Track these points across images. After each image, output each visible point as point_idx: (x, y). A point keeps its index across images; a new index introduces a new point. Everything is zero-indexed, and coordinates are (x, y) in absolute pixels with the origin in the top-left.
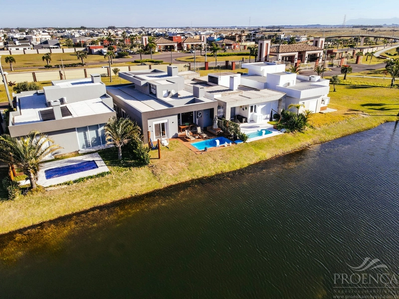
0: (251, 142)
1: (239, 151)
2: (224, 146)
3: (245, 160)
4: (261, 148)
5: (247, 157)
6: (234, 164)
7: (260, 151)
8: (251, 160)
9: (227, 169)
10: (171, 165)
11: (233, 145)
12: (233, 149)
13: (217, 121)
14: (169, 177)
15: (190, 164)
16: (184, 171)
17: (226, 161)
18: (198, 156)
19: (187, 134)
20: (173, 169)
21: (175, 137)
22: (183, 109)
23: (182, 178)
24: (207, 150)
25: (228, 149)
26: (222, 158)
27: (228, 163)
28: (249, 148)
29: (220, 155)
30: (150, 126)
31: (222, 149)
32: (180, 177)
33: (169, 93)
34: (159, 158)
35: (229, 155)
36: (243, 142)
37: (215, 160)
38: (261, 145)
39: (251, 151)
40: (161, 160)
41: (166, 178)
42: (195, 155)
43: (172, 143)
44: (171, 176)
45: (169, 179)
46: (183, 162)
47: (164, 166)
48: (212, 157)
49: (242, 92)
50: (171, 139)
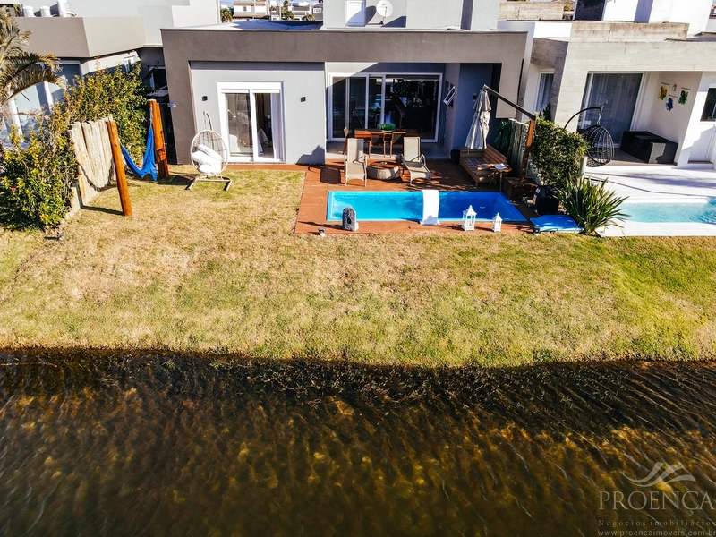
0: (627, 241)
1: (522, 267)
2: (460, 228)
3: (529, 324)
4: (674, 285)
5: (547, 312)
6: (442, 330)
7: (666, 297)
8: (569, 335)
9: (382, 348)
10: (122, 252)
11: (512, 232)
12: (495, 249)
13: (487, 116)
14: (55, 305)
15: (211, 266)
16: (151, 291)
17: (410, 301)
18: (287, 242)
19: (353, 157)
20: (110, 269)
21: (312, 162)
22: (345, 45)
23: (107, 327)
24: (356, 227)
25: (462, 246)
26: (395, 278)
27: (412, 314)
28: (595, 267)
29: (400, 263)
30: (205, 98)
31: (435, 240)
32: (102, 321)
33: (370, 12)
34: (123, 213)
35: (443, 275)
36: (577, 230)
37: (350, 281)
38: (689, 265)
39: (599, 282)
40: (122, 222)
41: (38, 303)
42: (281, 234)
43: (271, 176)
44: (69, 298)
45: (45, 314)
46: (190, 250)
47: (92, 249)
48: (349, 263)
49: (682, 28)
50: (290, 167)
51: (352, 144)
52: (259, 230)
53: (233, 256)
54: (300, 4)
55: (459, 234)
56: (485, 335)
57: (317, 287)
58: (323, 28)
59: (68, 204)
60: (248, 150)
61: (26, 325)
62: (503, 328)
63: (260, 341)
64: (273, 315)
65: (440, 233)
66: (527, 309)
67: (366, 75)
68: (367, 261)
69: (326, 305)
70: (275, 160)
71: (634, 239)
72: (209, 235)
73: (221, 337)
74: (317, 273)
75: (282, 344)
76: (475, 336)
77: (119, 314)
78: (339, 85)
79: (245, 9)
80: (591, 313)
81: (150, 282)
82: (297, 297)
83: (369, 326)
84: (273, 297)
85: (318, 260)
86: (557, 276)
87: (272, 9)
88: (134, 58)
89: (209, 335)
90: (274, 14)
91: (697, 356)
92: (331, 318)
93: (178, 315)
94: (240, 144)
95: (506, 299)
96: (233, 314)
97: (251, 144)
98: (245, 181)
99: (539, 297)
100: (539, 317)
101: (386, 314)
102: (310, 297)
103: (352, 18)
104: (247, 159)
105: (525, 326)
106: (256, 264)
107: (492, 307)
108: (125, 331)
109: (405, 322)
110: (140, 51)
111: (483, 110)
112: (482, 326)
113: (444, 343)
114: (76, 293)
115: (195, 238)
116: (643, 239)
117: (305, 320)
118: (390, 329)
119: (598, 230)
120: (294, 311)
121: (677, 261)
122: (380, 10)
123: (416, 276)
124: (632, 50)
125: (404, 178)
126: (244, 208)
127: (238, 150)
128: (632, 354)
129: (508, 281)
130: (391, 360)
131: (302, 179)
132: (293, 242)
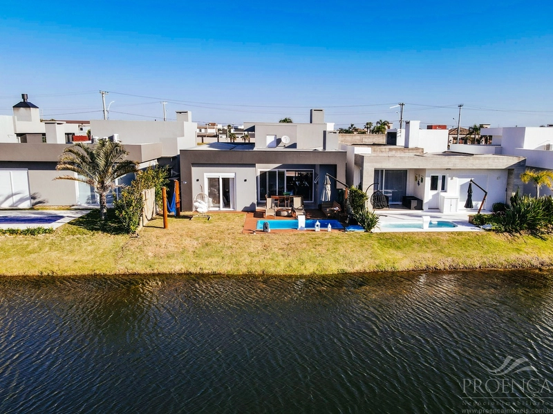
3: (337, 261)
4: (397, 248)
5: (344, 256)
6: (302, 263)
7: (393, 251)
9: (278, 270)
10: (168, 240)
11: (336, 232)
12: (327, 237)
13: (329, 187)
14: (142, 258)
15: (207, 245)
16: (182, 253)
17: (290, 254)
18: (238, 236)
19: (270, 207)
20: (164, 246)
21: (250, 210)
22: (265, 157)
23: (165, 265)
24: (269, 230)
25: (314, 236)
26: (285, 247)
27: (291, 258)
28: (366, 242)
29: (287, 242)
30: (198, 180)
31: (303, 234)
32: (163, 263)
33: (279, 141)
34: (164, 228)
35: (304, 245)
36: (363, 230)
37: (266, 248)
38: (405, 241)
39: (367, 247)
40: (165, 231)
41: (135, 258)
42: (236, 234)
43: (230, 215)
44: (148, 256)
45: (138, 262)
46: (197, 239)
47: (154, 239)
48: (266, 242)
49: (421, 150)
50: (239, 212)
51: (269, 201)
52: (226, 232)
53: (216, 241)
54: (239, 128)
55: (314, 232)
56: (319, 264)
57: (252, 250)
58: (255, 149)
59: (139, 224)
60: (217, 205)
61: (131, 266)
62: (326, 262)
63: (229, 269)
64: (234, 260)
65: (305, 232)
66: (337, 256)
67: (277, 170)
68: (273, 242)
69: (256, 256)
70: (231, 209)
71: (385, 233)
72: (204, 234)
73: (213, 268)
74: (252, 246)
75: (238, 270)
76: (316, 265)
77: (170, 261)
78: (263, 175)
79: (200, 131)
80: (361, 257)
81: (181, 250)
82: (244, 253)
83: (273, 262)
84: (234, 254)
85: (253, 242)
86: (351, 245)
87: (219, 130)
88: (155, 163)
89: (208, 267)
90: (220, 134)
91: (400, 270)
92: (258, 260)
93: (194, 261)
94: (213, 202)
95: (329, 253)
96: (218, 260)
97: (219, 203)
98: (217, 217)
99: (342, 251)
100: (341, 258)
101: (281, 258)
102: (249, 254)
103: (270, 143)
104: (217, 209)
105: (335, 261)
106: (226, 243)
107: (323, 255)
108: (173, 266)
109: (288, 261)
110: (158, 159)
111: (327, 184)
112: (319, 261)
113: (303, 267)
114: (150, 254)
115: (199, 235)
116: (389, 233)
117: (248, 261)
118: (282, 263)
119: (372, 230)
120: (243, 258)
121: (401, 240)
122: (283, 140)
123: (293, 246)
124: (392, 160)
125: (293, 215)
126: (219, 226)
127: (212, 205)
128: (376, 270)
129: (330, 247)
130: (282, 273)
131: (245, 217)
132: (242, 236)
